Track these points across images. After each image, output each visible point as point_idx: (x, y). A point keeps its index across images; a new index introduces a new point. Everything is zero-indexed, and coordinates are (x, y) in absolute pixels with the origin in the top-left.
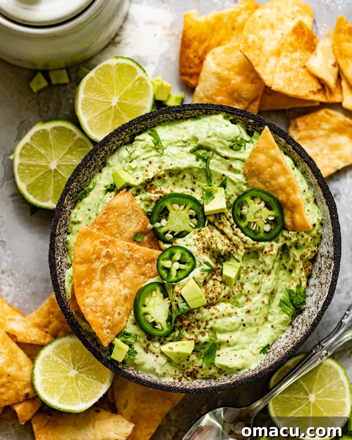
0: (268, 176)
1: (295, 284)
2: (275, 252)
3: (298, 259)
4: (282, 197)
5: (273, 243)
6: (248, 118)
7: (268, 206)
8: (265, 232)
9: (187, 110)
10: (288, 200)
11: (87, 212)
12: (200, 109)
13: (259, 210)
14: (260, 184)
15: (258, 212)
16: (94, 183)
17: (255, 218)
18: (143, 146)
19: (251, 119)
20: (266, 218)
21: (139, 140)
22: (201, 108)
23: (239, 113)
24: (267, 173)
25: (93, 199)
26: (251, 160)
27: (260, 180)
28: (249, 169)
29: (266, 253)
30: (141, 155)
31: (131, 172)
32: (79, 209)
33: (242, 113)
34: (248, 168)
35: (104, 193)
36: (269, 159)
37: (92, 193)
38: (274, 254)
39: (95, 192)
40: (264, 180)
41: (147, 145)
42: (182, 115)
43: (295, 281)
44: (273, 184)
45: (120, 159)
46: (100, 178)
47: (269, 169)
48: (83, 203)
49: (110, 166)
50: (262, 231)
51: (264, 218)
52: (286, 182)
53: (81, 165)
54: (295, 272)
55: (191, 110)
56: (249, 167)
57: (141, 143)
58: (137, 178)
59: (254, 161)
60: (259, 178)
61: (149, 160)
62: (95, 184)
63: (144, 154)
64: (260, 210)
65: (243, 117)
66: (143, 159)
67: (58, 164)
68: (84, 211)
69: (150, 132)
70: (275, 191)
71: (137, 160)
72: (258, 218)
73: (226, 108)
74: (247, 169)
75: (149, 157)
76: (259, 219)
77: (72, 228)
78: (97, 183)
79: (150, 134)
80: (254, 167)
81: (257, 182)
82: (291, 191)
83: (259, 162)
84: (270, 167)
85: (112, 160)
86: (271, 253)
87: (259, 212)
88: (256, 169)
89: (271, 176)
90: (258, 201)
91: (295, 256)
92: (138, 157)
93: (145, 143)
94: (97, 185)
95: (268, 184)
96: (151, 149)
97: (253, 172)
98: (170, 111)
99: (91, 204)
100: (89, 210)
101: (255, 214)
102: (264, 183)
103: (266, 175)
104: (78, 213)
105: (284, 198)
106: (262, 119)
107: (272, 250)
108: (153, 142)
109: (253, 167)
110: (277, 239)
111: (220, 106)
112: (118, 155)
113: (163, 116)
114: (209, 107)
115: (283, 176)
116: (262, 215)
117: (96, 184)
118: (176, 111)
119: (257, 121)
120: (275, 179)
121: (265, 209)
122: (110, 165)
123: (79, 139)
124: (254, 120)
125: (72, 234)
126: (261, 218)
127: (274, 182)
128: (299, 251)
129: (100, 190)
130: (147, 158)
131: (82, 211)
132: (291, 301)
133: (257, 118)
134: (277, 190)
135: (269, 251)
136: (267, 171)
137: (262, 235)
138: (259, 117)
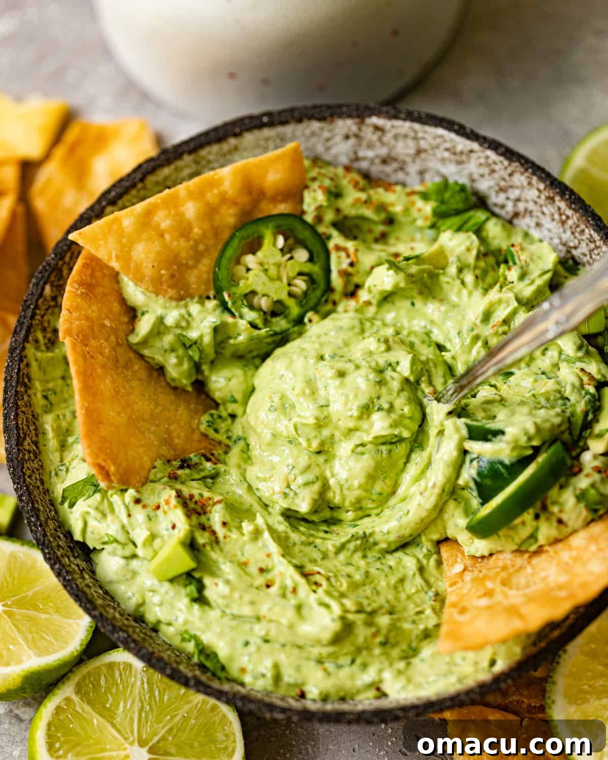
0: (183, 242)
1: (420, 203)
2: (350, 245)
3: (363, 196)
4: (229, 216)
5: (331, 245)
6: (41, 295)
7: (254, 247)
8: (311, 259)
9: (17, 424)
10: (234, 203)
11: (252, 648)
12: (16, 395)
13: (261, 268)
14: (200, 266)
15: (266, 270)
16: (183, 640)
17: (279, 278)
18: (99, 516)
19: (43, 289)
20: (280, 254)
21: (84, 531)
22: (13, 391)
23: (29, 313)
24: (175, 243)
25: (221, 634)
26: (147, 279)
27: (191, 263)
28: (169, 287)
29: (352, 264)
30: (121, 522)
31: (157, 542)
32: (243, 670)
33: (29, 307)
34: (165, 287)
35: (207, 608)
36: (145, 235)
37: (207, 638)
38: (354, 245)
39: (203, 632)
40: (192, 253)
41: (97, 509)
42: (28, 440)
43: (413, 203)
44: (200, 232)
45: (129, 576)
46: (170, 624)
47: (167, 237)
48: (231, 659)
49: (143, 604)
50: (308, 268)
51: (279, 258)
52: (195, 200)
53: (139, 651)
54: (393, 205)
55: (17, 415)
56: (161, 284)
57: (92, 523)
58: (174, 527)
59: (148, 271)
60: (188, 267)
61: (132, 505)
62: (186, 636)
63: (118, 517)
64: (261, 264)
65: (37, 307)
66: (129, 516)
67: (136, 743)
68: (249, 655)
69: (66, 505)
70: (216, 232)
71: (130, 531)
72: (279, 272)
73: (16, 340)
74: (166, 291)
75: (124, 503)
76: (282, 269)
77: (289, 685)
78: (183, 629)
79: (72, 506)
80: (163, 272)
81: (196, 272)
82: (216, 191)
83: (152, 256)
84: (162, 235)
85: (129, 598)
86: (351, 250)
87: (266, 267)
88: (167, 269)
89: (182, 235)
90: (241, 270)
91: (357, 202)
92: (123, 527)
93: (93, 512)
94: (189, 627)
95: (201, 247)
96: (105, 501)
97: (173, 276)
98: (17, 459)
99: (233, 641)
100: (247, 644)
101: (271, 279)
102: (198, 256)
103: (182, 247)
104: (253, 671)
105: (231, 211)
106: (44, 267)
107: (345, 250)
108: (90, 497)
109: (161, 276)
110: (324, 237)
111: (12, 353)
112: (119, 582)
113: (30, 477)
114: (12, 377)
115: (183, 206)
116: (272, 261)
117: (186, 632)
118: (17, 445)
119: (49, 277)
120: (190, 227)
121: (260, 254)
122: (140, 601)
123: (79, 690)
124: (45, 283)
125: (303, 684)
126: (279, 266)
127: (196, 230)
128: (344, 192)
129: (201, 618)
130: (127, 507)
131: (249, 661)
132: (458, 212)
133: (43, 277)
134: (212, 227)
135: (348, 256)
136: (172, 241)
137: (316, 269)
138: (41, 272)
